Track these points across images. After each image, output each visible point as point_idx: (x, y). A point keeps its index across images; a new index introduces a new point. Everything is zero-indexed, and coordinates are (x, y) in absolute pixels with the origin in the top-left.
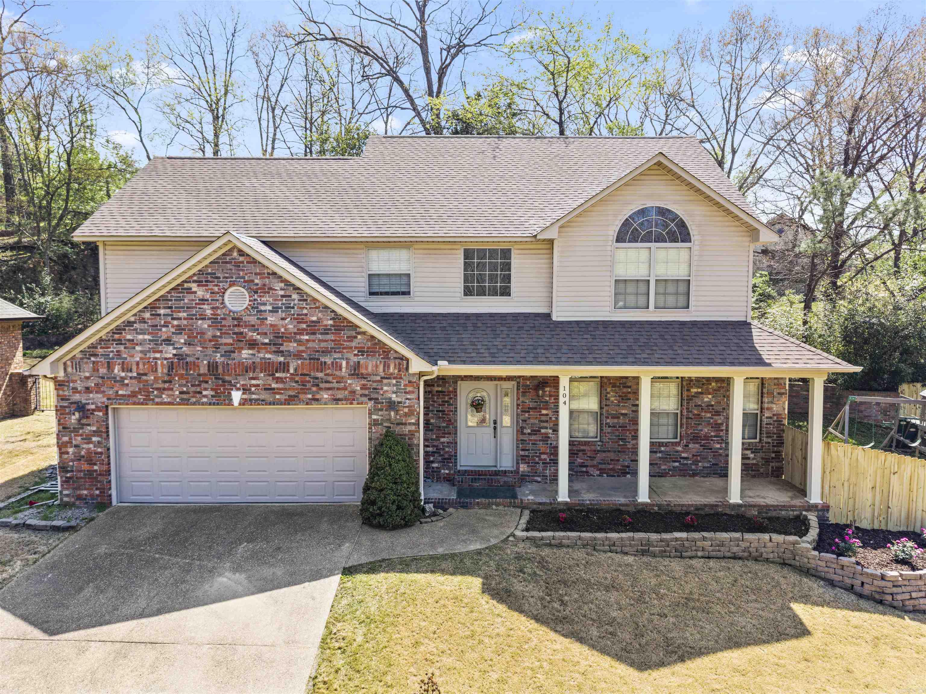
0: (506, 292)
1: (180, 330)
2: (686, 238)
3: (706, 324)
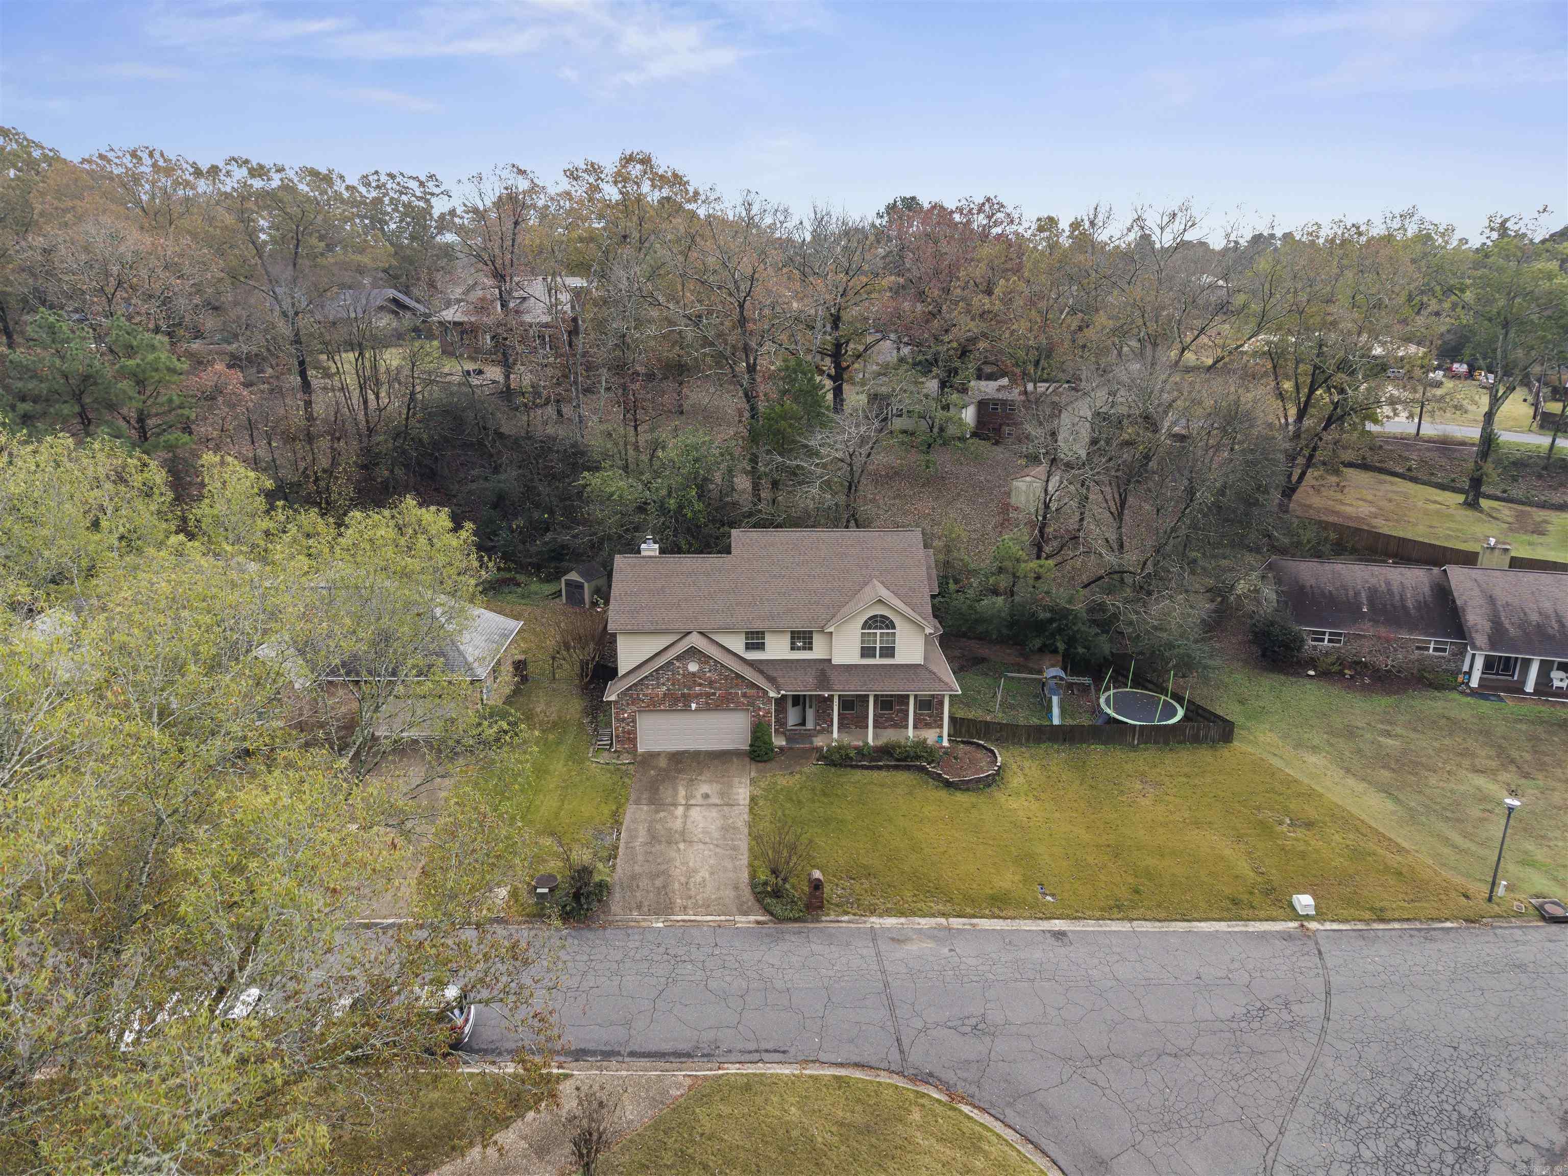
0: (811, 649)
1: (668, 679)
2: (894, 627)
3: (902, 665)
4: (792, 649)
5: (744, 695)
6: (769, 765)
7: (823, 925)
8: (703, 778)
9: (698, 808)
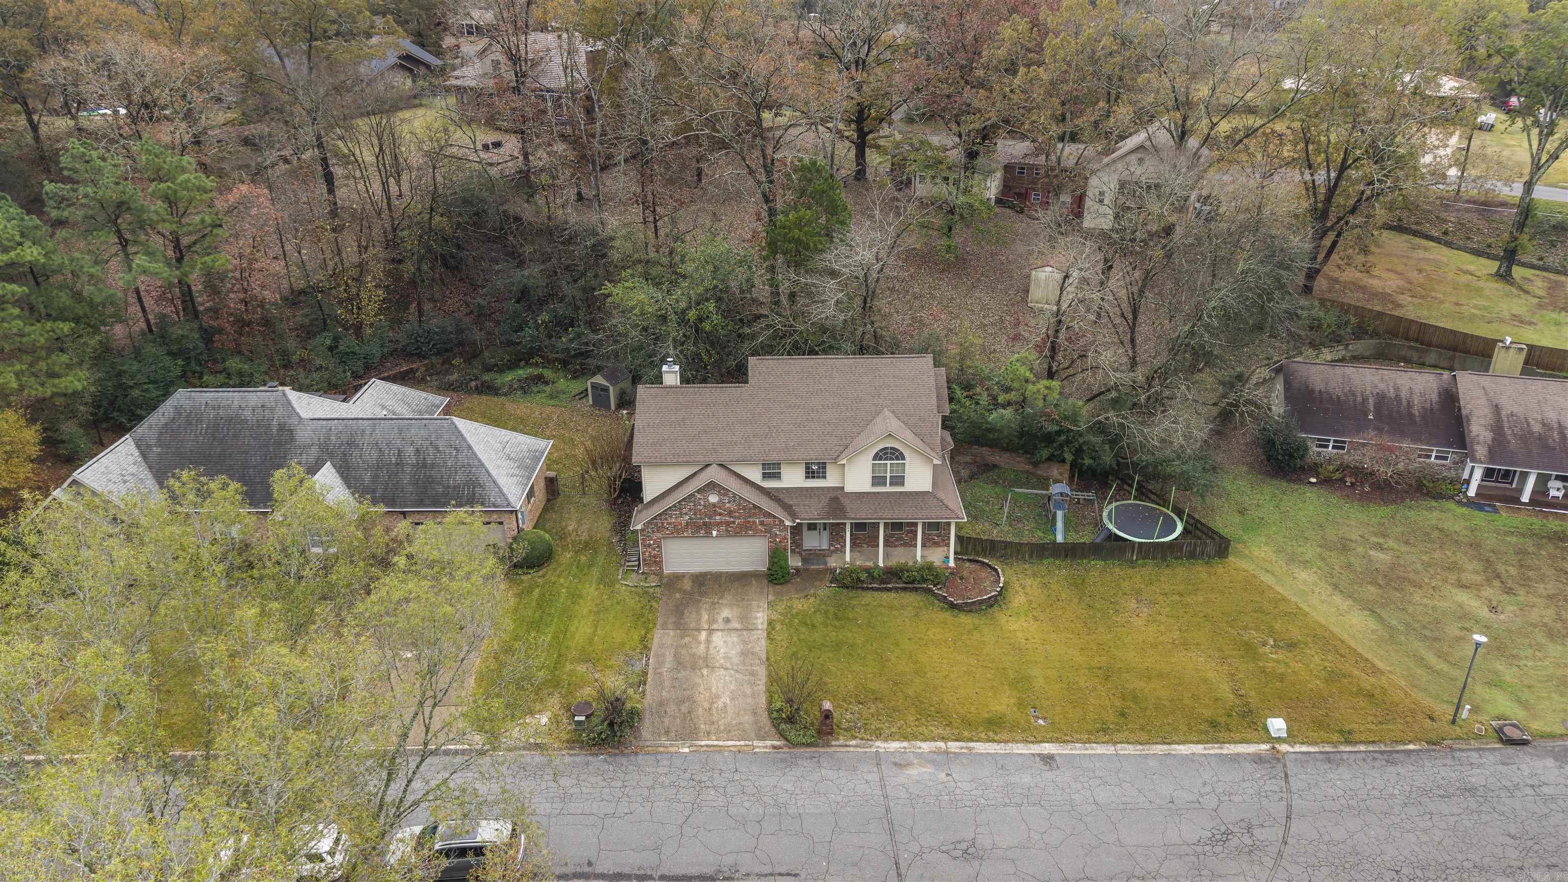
1: (690, 510)
2: (903, 458)
3: (911, 493)
4: (807, 477)
5: (762, 523)
6: (785, 588)
7: (833, 749)
8: (725, 602)
9: (720, 633)
